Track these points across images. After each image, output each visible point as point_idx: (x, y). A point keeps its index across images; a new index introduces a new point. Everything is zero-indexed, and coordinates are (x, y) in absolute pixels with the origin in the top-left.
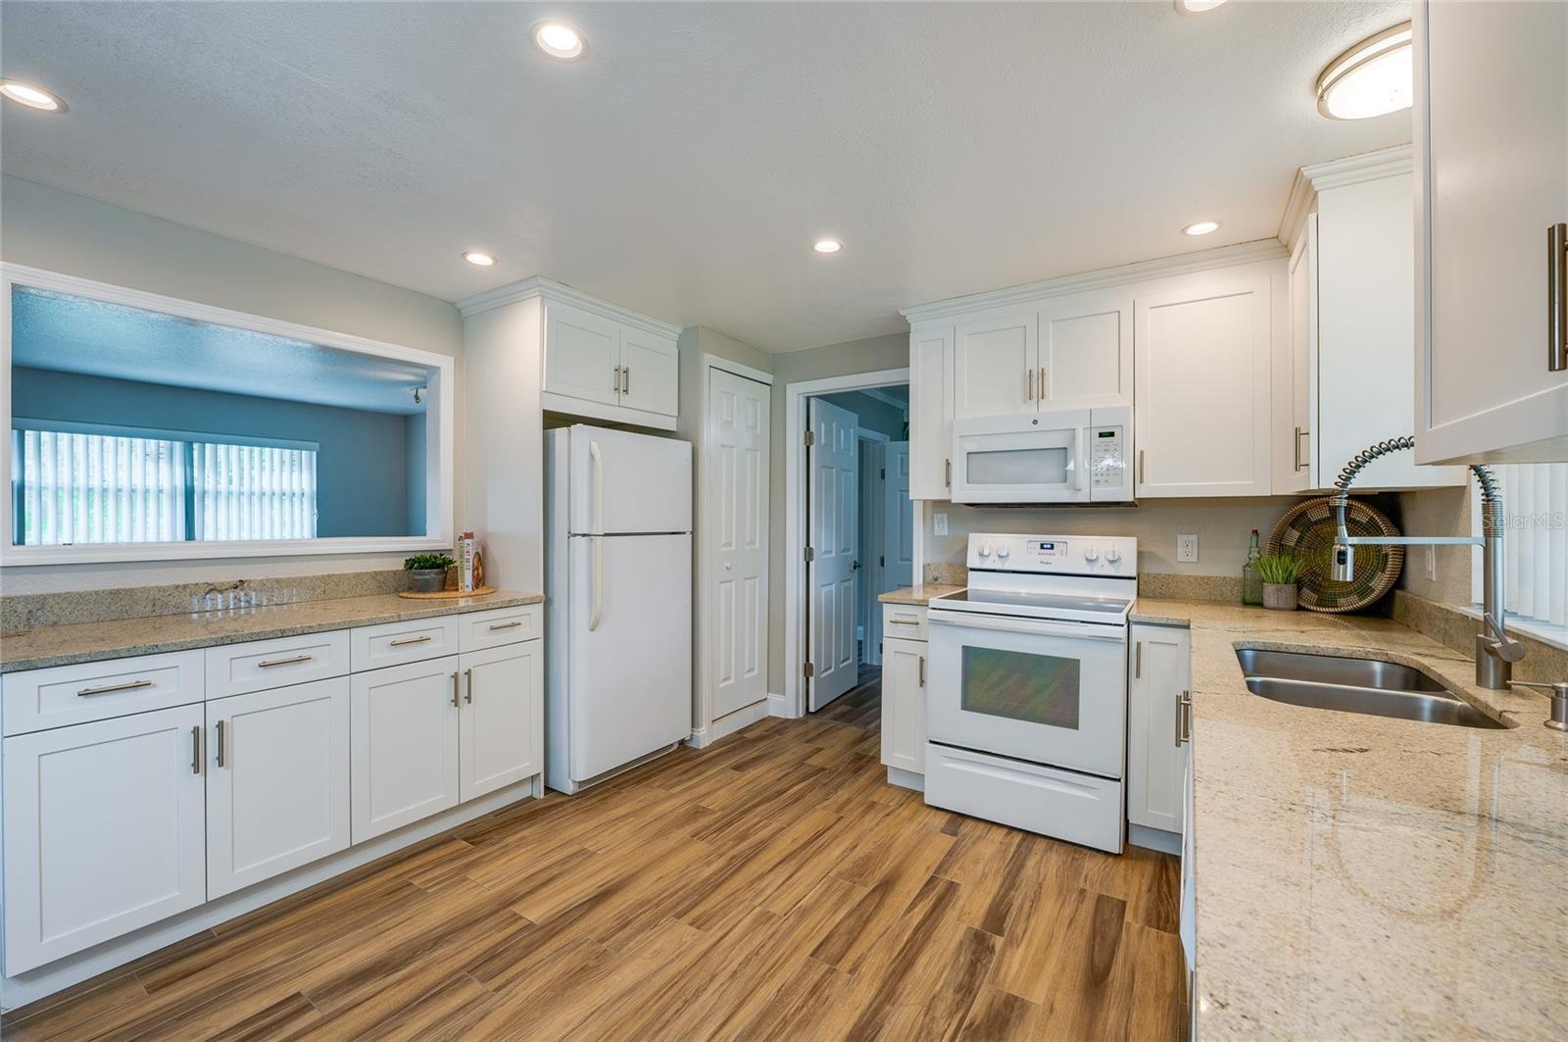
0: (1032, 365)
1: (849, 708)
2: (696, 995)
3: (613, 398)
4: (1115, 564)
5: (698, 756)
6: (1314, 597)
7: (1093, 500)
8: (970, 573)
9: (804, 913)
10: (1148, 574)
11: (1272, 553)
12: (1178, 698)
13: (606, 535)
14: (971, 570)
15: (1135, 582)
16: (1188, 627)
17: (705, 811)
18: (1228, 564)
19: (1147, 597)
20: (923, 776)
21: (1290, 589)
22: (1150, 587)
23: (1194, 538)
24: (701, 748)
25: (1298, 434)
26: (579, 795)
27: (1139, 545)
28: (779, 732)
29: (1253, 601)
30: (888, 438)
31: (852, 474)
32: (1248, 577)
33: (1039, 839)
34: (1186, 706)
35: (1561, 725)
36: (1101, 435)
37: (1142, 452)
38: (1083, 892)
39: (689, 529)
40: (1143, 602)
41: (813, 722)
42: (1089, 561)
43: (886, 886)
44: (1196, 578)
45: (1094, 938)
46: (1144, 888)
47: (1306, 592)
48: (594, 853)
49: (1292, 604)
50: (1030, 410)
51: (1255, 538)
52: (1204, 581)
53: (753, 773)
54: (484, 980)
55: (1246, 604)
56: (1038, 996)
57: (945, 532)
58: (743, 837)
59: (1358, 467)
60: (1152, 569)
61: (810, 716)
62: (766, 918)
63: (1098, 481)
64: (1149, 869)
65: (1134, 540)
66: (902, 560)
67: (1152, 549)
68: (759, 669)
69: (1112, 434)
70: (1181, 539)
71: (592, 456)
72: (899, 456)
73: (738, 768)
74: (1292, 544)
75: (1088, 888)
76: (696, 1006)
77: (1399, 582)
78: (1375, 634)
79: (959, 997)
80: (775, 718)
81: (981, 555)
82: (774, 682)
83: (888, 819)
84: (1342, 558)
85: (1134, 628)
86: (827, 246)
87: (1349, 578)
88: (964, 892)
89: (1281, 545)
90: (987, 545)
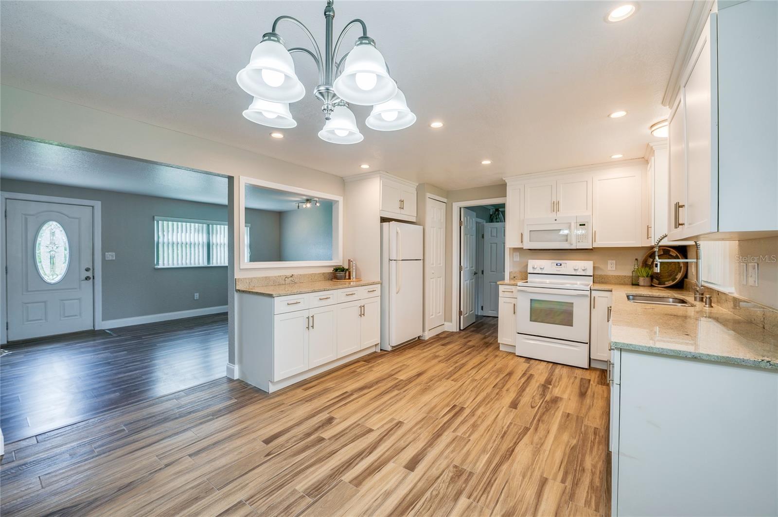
0: (554, 199)
1: (475, 329)
2: (463, 394)
3: (398, 211)
4: (585, 271)
5: (425, 342)
6: (657, 282)
7: (577, 248)
8: (529, 275)
9: (486, 379)
10: (597, 275)
11: (642, 266)
12: (608, 308)
13: (402, 260)
14: (529, 273)
15: (592, 277)
16: (611, 291)
17: (438, 356)
18: (627, 270)
19: (596, 283)
20: (515, 346)
21: (648, 279)
22: (598, 279)
23: (614, 262)
24: (426, 339)
25: (648, 227)
26: (392, 351)
27: (594, 263)
28: (452, 335)
29: (635, 284)
30: (485, 221)
31: (474, 237)
32: (634, 275)
33: (558, 365)
34: (611, 310)
35: (707, 306)
36: (580, 225)
37: (595, 232)
38: (576, 377)
39: (422, 258)
40: (595, 284)
41: (463, 333)
42: (575, 270)
43: (510, 374)
44: (615, 276)
45: (581, 386)
46: (597, 376)
47: (655, 280)
48: (409, 365)
49: (649, 284)
50: (553, 215)
51: (636, 262)
52: (619, 277)
53: (449, 347)
54: (398, 390)
55: (633, 285)
56: (565, 396)
57: (518, 259)
58: (456, 362)
59: (661, 240)
60: (598, 273)
61: (461, 331)
62: (475, 380)
63: (579, 241)
64: (598, 373)
65: (592, 262)
66: (491, 271)
67: (599, 266)
68: (442, 313)
69: (584, 225)
70: (609, 262)
71: (397, 233)
72: (490, 229)
73: (443, 345)
74: (650, 264)
75: (577, 376)
76: (464, 396)
77: (686, 276)
78: (675, 292)
79: (541, 396)
80: (448, 332)
81: (533, 268)
82: (448, 318)
83: (504, 359)
84: (656, 265)
85: (593, 292)
86: (486, 162)
87: (659, 271)
88: (536, 377)
89: (646, 264)
90: (535, 264)
